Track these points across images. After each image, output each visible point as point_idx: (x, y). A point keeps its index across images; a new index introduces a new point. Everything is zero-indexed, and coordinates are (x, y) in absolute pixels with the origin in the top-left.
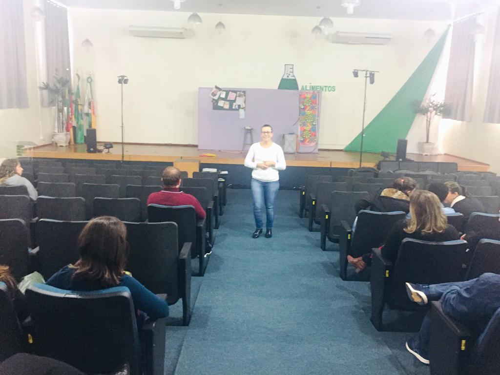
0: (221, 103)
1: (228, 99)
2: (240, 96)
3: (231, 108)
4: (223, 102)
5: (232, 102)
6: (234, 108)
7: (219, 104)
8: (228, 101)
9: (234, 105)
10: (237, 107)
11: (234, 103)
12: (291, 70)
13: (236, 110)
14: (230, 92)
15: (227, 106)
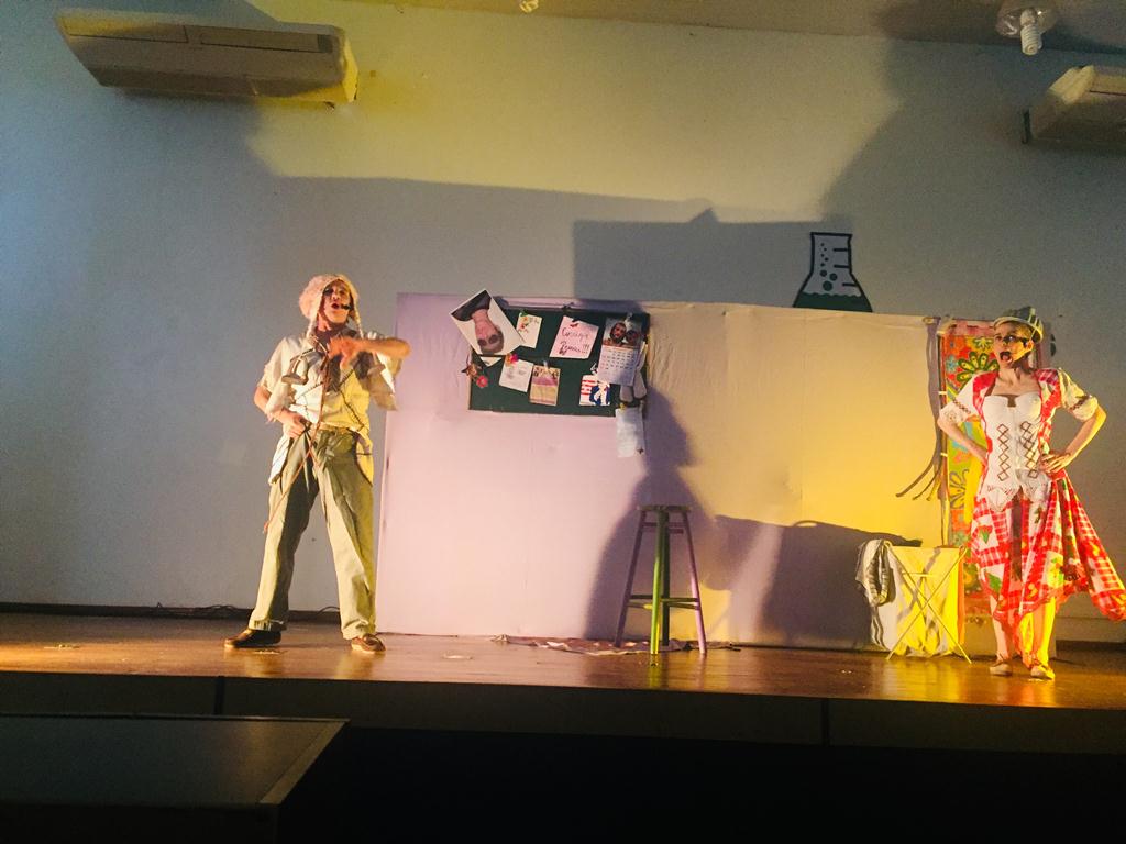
0: (516, 376)
1: (554, 353)
2: (616, 341)
3: (568, 403)
4: (525, 367)
5: (572, 373)
6: (585, 400)
7: (504, 381)
8: (553, 363)
9: (586, 389)
10: (602, 395)
11: (586, 377)
12: (842, 259)
13: (596, 410)
14: (567, 321)
15: (547, 394)
